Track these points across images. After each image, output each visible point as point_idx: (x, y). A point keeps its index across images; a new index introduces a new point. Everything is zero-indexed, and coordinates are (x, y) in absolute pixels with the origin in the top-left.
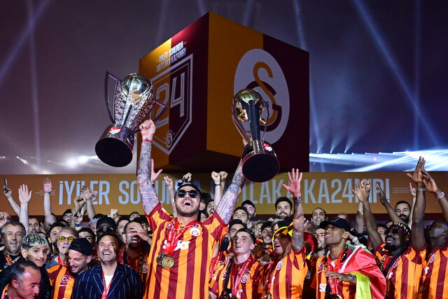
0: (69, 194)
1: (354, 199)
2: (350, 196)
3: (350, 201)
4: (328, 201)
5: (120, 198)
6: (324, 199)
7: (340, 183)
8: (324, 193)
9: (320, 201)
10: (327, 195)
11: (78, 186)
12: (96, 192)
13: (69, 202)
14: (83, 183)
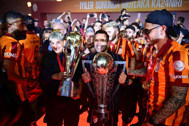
4: (159, 7)
5: (96, 7)
9: (157, 7)
10: (159, 5)
11: (85, 3)
12: (90, 5)
13: (83, 8)
14: (86, 2)
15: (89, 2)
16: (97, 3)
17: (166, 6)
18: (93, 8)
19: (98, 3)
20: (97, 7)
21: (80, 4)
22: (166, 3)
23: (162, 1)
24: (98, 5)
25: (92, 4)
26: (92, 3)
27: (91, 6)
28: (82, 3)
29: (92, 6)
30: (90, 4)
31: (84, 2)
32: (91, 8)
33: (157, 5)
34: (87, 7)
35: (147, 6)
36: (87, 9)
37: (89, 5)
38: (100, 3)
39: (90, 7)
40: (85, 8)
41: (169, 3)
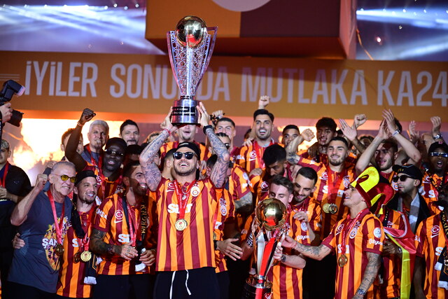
0: (40, 80)
4: (411, 103)
5: (112, 88)
6: (405, 100)
8: (405, 90)
9: (399, 103)
10: (410, 95)
11: (53, 69)
12: (77, 79)
13: (39, 92)
14: (60, 64)
15: (73, 65)
16: (118, 71)
17: (440, 100)
18: (94, 94)
19: (123, 73)
20: (117, 90)
21: (29, 69)
22: (440, 91)
23: (419, 81)
24: (124, 78)
25: (90, 75)
26: (90, 70)
27: (85, 81)
28: (36, 64)
29: (92, 82)
30: (78, 72)
31: (46, 64)
32: (84, 94)
33: (401, 95)
34: (65, 87)
35: (359, 99)
36: (64, 94)
37: (72, 80)
38: (135, 72)
39: (78, 86)
40: (51, 93)
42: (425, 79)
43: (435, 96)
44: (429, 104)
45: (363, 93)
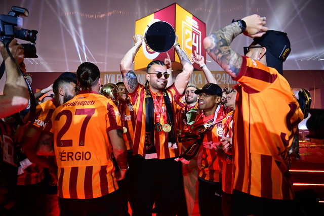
0: (109, 80)
1: (226, 82)
2: (224, 81)
3: (224, 83)
7: (220, 75)
11: (112, 76)
12: (119, 79)
14: (114, 75)
15: (118, 75)
17: (223, 82)
21: (105, 77)
22: (223, 79)
23: (217, 77)
27: (121, 80)
28: (107, 75)
30: (120, 77)
31: (110, 75)
34: (116, 81)
35: (200, 82)
41: (226, 79)
42: (219, 76)
43: (222, 81)
44: (220, 83)
45: (201, 81)
